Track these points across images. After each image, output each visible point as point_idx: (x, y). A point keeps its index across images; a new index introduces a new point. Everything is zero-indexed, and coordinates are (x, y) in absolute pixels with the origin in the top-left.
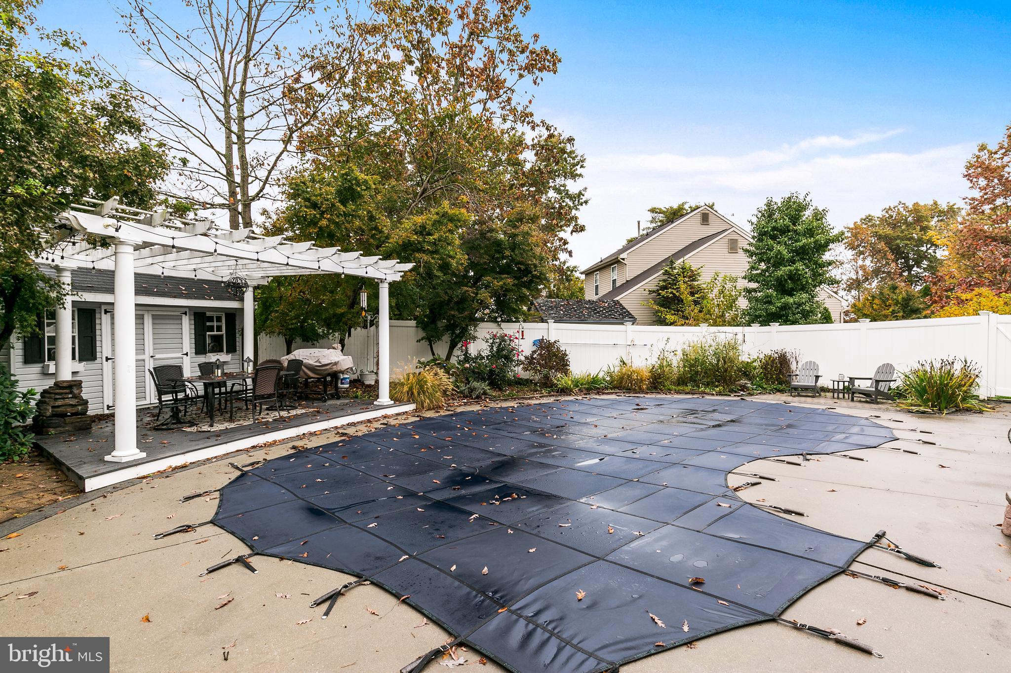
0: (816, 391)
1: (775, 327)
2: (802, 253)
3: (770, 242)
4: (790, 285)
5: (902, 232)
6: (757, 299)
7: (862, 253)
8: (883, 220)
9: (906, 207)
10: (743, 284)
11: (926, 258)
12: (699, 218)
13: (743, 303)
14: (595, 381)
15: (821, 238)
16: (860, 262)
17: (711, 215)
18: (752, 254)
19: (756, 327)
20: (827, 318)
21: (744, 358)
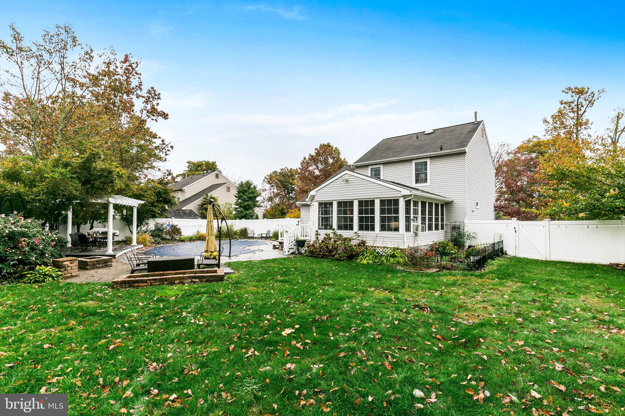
0: (253, 238)
1: (243, 220)
2: (251, 198)
3: (242, 194)
4: (247, 207)
5: (286, 179)
6: (238, 211)
7: (273, 186)
8: (280, 173)
9: (288, 170)
10: (234, 206)
11: (294, 190)
12: (215, 176)
13: (234, 212)
14: (192, 237)
15: (256, 195)
16: (272, 190)
17: (219, 175)
18: (236, 197)
19: (238, 220)
20: (257, 218)
21: (235, 230)
